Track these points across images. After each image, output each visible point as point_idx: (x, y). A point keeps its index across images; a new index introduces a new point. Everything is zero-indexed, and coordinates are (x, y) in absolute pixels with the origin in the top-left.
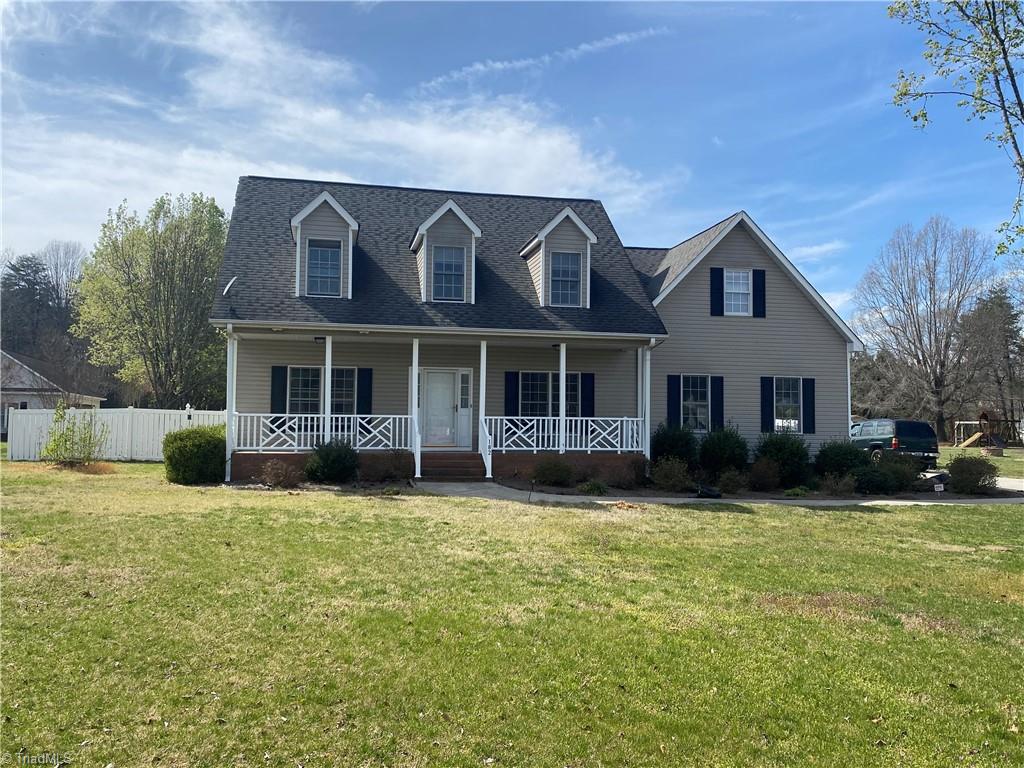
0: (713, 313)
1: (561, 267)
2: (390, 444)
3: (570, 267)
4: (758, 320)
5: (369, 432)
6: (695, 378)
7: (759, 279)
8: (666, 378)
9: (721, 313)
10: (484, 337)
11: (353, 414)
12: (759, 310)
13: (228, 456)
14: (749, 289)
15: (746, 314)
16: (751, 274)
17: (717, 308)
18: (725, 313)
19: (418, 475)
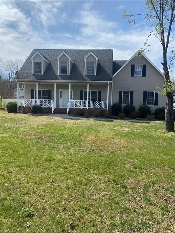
0: (131, 76)
1: (90, 66)
2: (50, 106)
3: (92, 66)
4: (143, 77)
5: (46, 103)
6: (126, 92)
7: (144, 67)
8: (119, 92)
9: (134, 76)
10: (70, 83)
11: (40, 99)
12: (144, 75)
13: (18, 107)
14: (141, 70)
15: (140, 76)
16: (142, 66)
17: (133, 75)
18: (135, 76)
19: (52, 112)
